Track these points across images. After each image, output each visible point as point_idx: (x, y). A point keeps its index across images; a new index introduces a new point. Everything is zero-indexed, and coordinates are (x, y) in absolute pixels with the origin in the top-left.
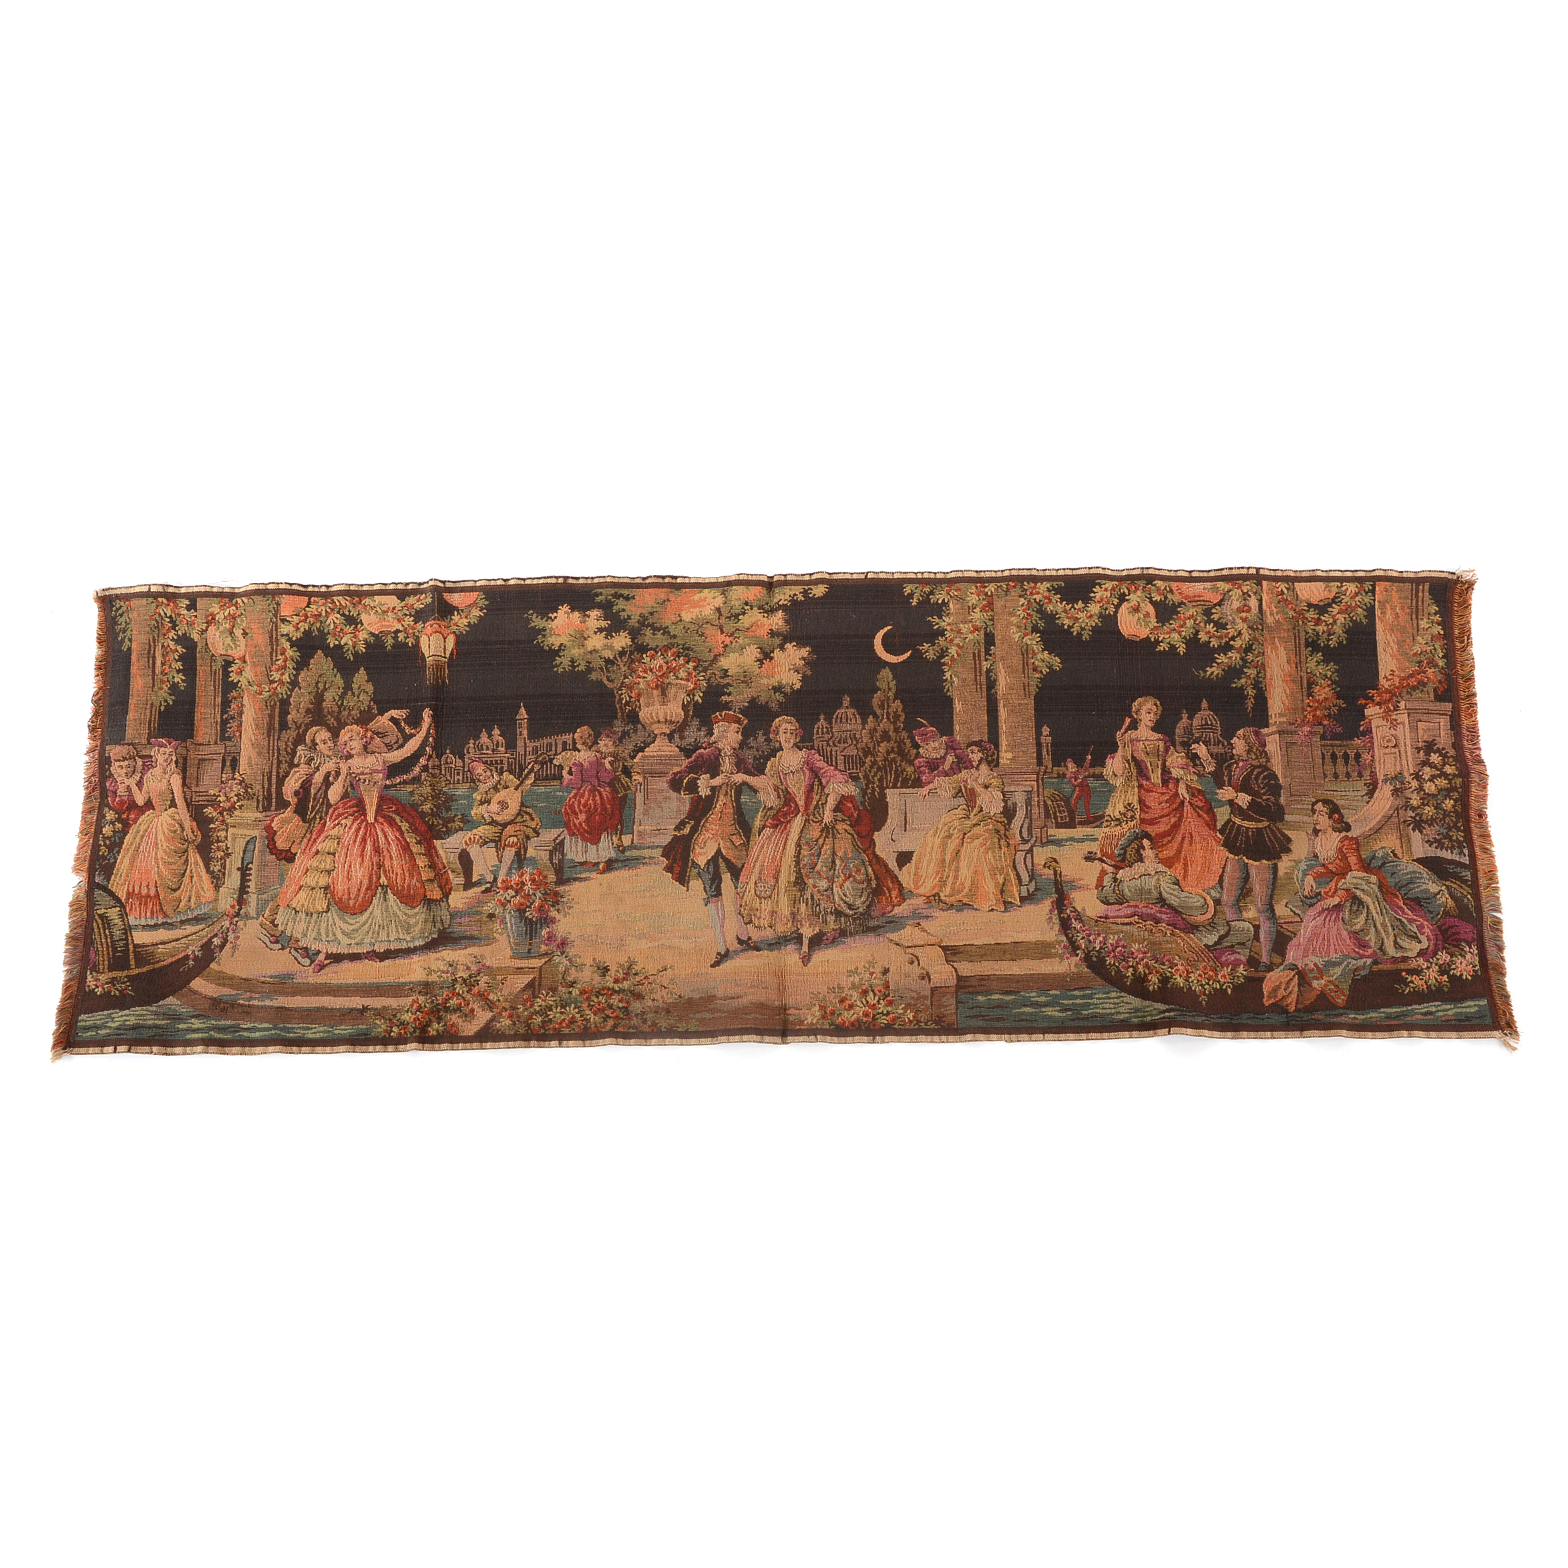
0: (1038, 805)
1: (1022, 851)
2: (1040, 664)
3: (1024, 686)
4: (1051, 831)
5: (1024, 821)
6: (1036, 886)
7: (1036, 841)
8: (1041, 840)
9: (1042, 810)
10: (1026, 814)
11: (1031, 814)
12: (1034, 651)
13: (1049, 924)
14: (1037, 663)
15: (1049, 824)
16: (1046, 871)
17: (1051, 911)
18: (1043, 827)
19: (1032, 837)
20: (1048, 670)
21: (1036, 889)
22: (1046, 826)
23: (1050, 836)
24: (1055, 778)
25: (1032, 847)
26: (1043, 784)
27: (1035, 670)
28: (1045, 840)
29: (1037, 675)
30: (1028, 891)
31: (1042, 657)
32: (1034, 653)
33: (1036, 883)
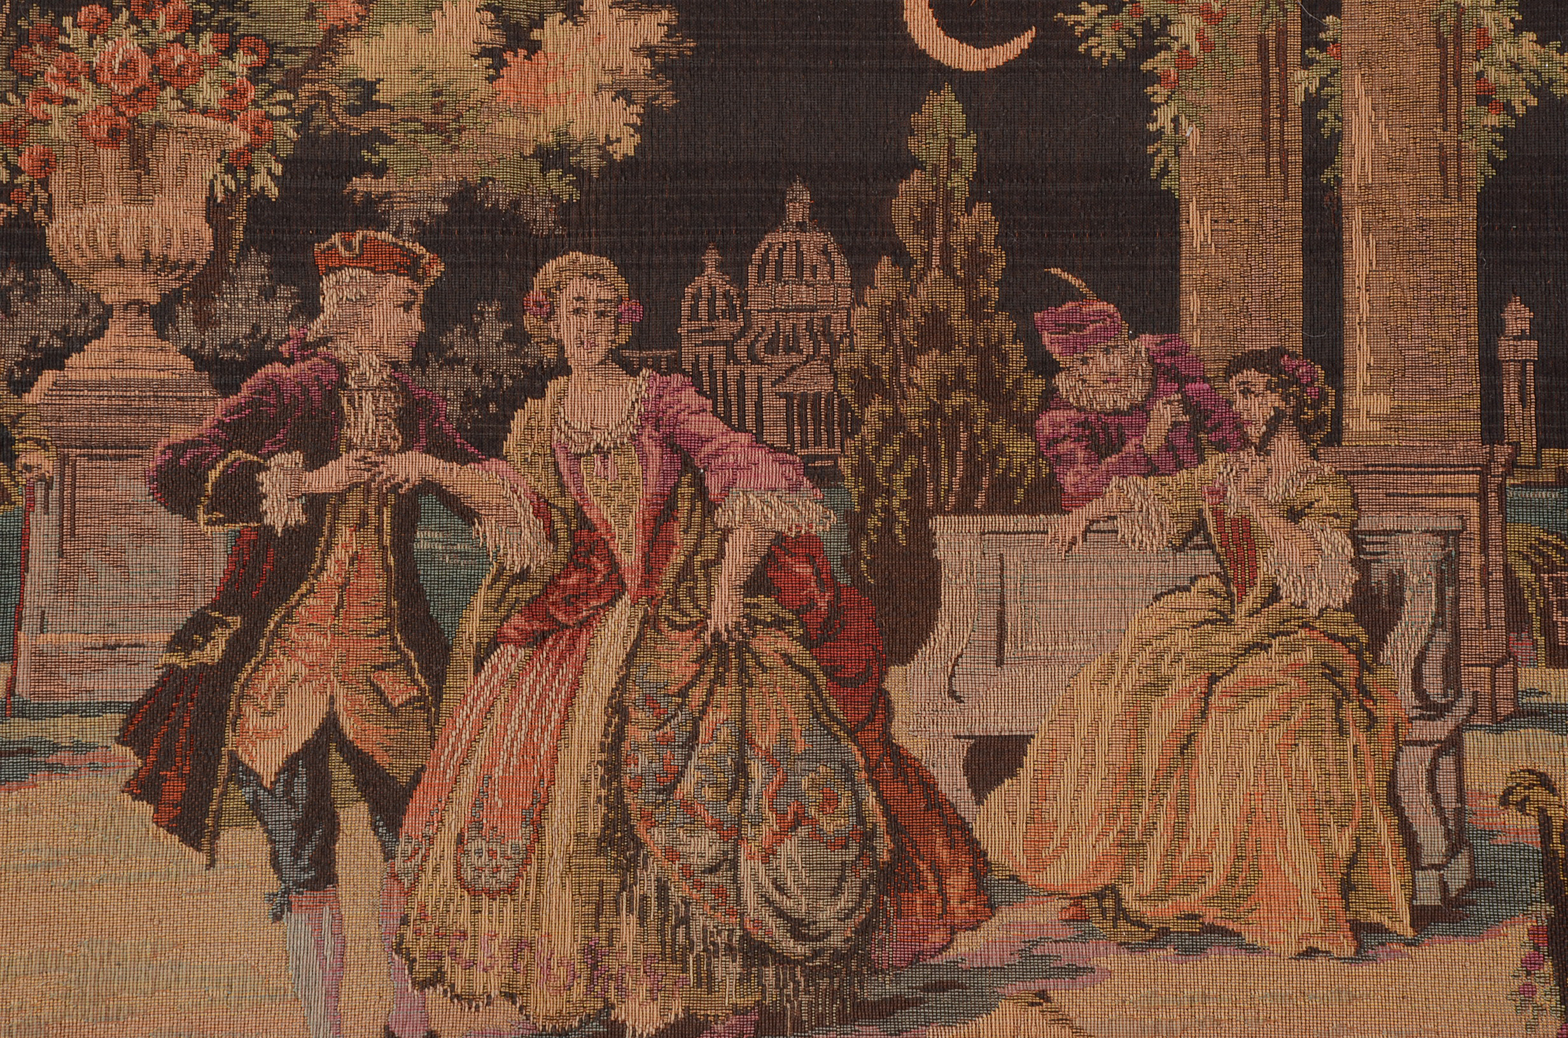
0: (1485, 583)
1: (1422, 744)
2: (1505, 79)
3: (1443, 159)
4: (1533, 677)
5: (1430, 637)
6: (1473, 869)
7: (1473, 710)
8: (1493, 708)
9: (1498, 601)
10: (1440, 613)
11: (1457, 614)
12: (1482, 33)
13: (1520, 1009)
14: (1492, 74)
15: (1522, 650)
16: (1512, 819)
17: (1529, 966)
18: (1501, 663)
19: (1459, 694)
20: (1533, 102)
21: (1474, 884)
22: (1510, 656)
23: (1529, 692)
24: (1546, 486)
25: (1458, 730)
26: (1502, 509)
27: (1485, 99)
28: (1505, 708)
29: (1493, 120)
30: (1444, 887)
31: (1513, 53)
32: (1484, 40)
33: (1473, 859)
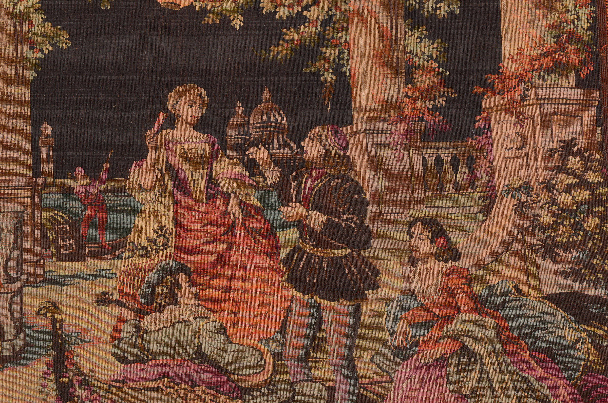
0: (33, 231)
1: (7, 293)
2: (40, 40)
3: (17, 70)
4: (51, 266)
5: (11, 252)
6: (25, 340)
7: (27, 279)
8: (35, 278)
9: (38, 237)
10: (15, 243)
11: (22, 243)
12: (31, 23)
13: (41, 392)
14: (35, 38)
15: (47, 255)
16: (41, 320)
17: (45, 376)
18: (39, 261)
19: (22, 273)
20: (51, 49)
21: (26, 346)
22: (42, 258)
23: (49, 272)
24: (57, 193)
25: (22, 287)
26: (40, 202)
27: (32, 47)
28: (40, 278)
29: (36, 55)
30: (13, 347)
31: (43, 30)
32: (31, 25)
33: (25, 336)
